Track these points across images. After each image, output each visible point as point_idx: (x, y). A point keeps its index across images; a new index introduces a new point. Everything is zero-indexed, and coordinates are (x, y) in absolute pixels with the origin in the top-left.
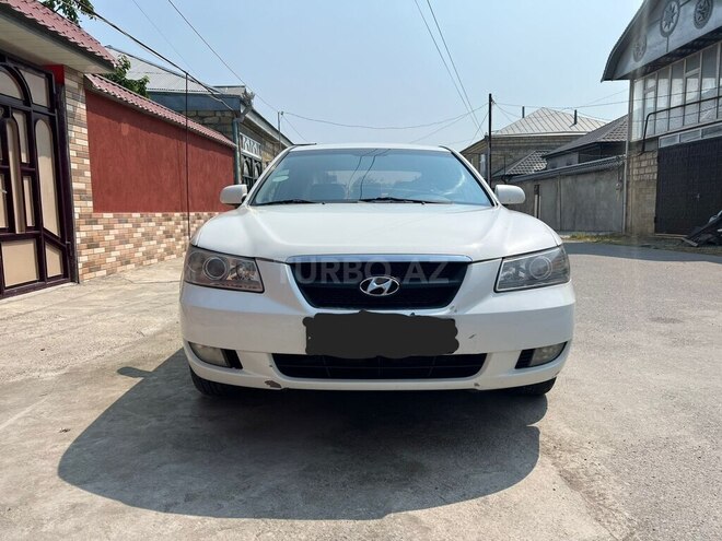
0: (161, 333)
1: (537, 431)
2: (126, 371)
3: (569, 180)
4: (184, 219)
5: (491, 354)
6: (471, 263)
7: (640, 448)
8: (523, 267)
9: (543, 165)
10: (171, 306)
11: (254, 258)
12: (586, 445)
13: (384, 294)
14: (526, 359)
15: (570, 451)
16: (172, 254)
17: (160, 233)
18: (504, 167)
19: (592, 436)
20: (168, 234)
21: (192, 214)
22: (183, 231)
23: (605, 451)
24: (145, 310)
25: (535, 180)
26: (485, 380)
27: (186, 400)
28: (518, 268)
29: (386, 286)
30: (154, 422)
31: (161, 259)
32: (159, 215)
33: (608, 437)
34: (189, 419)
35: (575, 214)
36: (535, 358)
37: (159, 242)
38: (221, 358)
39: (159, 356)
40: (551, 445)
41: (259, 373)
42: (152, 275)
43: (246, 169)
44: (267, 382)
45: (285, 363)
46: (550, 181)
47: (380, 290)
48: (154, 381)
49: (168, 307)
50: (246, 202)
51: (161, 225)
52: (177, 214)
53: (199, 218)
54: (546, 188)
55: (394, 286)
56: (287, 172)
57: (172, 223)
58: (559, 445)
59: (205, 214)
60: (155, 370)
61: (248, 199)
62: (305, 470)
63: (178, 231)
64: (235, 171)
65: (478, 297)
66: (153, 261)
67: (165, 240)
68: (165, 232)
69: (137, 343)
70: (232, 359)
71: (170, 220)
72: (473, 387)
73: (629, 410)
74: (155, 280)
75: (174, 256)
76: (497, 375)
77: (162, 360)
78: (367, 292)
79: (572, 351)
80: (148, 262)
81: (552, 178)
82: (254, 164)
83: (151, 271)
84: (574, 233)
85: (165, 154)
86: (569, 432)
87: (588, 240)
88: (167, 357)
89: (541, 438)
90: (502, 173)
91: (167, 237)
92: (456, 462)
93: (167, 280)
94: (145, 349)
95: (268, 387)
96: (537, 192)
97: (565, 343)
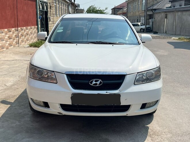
0: (13, 85)
1: (148, 128)
2: (4, 102)
3: (180, 13)
4: (16, 31)
5: (132, 105)
6: (127, 75)
7: (180, 135)
8: (145, 75)
9: (169, 5)
10: (15, 73)
11: (54, 71)
12: (163, 133)
13: (98, 85)
14: (144, 106)
15: (157, 135)
16: (12, 46)
17: (6, 37)
18: (153, 5)
19: (166, 130)
20: (10, 38)
21: (19, 28)
22: (16, 36)
23: (169, 135)
24: (5, 74)
25: (165, 12)
26: (130, 113)
27: (27, 114)
28: (143, 76)
29: (98, 83)
30: (18, 123)
31: (7, 48)
32: (6, 30)
33: (171, 130)
34: (29, 122)
35: (181, 28)
36: (147, 106)
37: (6, 41)
38: (42, 104)
39: (14, 96)
40: (152, 133)
41: (55, 109)
42: (5, 57)
43: (41, 7)
44: (58, 113)
45: (64, 107)
46: (172, 13)
47: (96, 84)
48: (15, 106)
49: (14, 73)
50: (47, 40)
51: (7, 34)
52: (13, 29)
53: (22, 30)
54: (170, 16)
55: (101, 83)
56: (62, 28)
57: (11, 33)
58: (154, 134)
59: (25, 28)
60: (14, 102)
61: (48, 39)
62: (70, 141)
63: (14, 36)
64: (37, 8)
65: (128, 87)
66: (4, 49)
67: (9, 40)
68: (8, 37)
69: (5, 89)
70: (46, 105)
71: (10, 32)
72: (126, 115)
73: (181, 121)
74: (6, 59)
75: (12, 47)
76: (134, 111)
77: (16, 97)
78: (92, 85)
79: (160, 103)
80: (2, 50)
81: (173, 12)
82: (45, 4)
83: (4, 55)
84: (180, 37)
85: (8, 4)
86: (158, 128)
87: (185, 40)
88: (18, 96)
89: (149, 131)
90: (151, 8)
91: (9, 39)
92: (120, 139)
93: (11, 59)
94: (9, 93)
95: (59, 114)
96: (166, 17)
97: (158, 100)
